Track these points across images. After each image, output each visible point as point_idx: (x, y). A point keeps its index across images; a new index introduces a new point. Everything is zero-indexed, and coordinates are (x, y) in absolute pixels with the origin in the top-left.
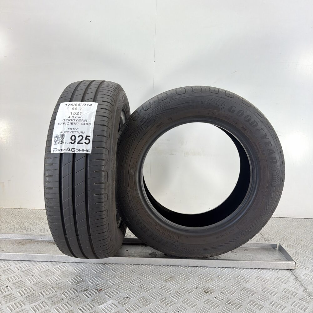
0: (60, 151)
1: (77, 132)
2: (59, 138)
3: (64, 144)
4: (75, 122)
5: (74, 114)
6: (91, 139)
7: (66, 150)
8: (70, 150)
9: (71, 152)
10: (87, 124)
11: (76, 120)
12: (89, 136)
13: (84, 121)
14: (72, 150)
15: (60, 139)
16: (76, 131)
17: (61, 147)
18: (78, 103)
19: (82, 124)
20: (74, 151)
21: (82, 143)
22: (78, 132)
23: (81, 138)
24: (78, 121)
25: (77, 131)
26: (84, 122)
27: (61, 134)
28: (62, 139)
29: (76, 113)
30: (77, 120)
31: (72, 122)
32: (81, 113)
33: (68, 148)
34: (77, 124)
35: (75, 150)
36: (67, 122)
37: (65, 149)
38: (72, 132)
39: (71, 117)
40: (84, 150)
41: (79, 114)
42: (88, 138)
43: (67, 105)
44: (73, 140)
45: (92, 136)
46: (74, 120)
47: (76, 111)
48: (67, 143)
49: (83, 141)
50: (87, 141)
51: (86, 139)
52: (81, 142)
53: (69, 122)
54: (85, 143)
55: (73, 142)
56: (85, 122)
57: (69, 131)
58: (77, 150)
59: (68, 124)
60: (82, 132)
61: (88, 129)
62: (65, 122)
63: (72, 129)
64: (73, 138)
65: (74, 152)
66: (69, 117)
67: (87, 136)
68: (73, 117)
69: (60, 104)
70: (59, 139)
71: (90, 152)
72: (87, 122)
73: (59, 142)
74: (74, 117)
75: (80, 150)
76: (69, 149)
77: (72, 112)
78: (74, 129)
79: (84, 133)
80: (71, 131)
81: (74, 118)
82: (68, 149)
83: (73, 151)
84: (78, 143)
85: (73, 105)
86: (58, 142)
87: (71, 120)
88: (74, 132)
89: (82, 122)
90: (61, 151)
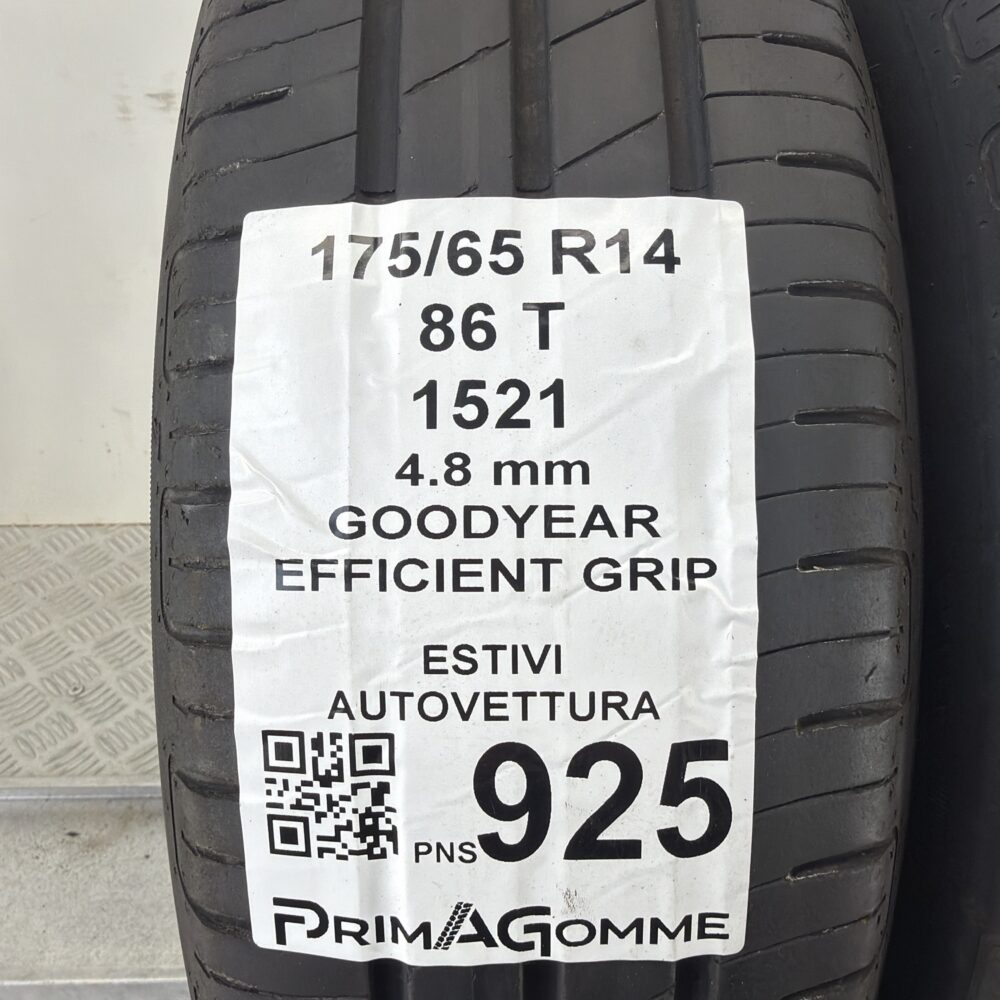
0: (358, 937)
1: (552, 696)
2: (326, 781)
3: (398, 865)
4: (505, 546)
5: (470, 412)
6: (736, 776)
7: (446, 941)
8: (482, 935)
9: (502, 955)
10: (665, 578)
11: (507, 525)
12: (715, 750)
13: (618, 522)
14: (516, 931)
15: (338, 790)
16: (526, 680)
17: (372, 890)
18: (486, 214)
19: (605, 578)
20: (536, 937)
21: (630, 849)
22: (562, 704)
23: (606, 777)
24: (536, 524)
25: (547, 680)
26: (621, 549)
27: (342, 724)
28: (364, 799)
29: (498, 405)
30: (520, 523)
31: (456, 547)
32: (556, 390)
33: (461, 910)
34: (534, 574)
35: (544, 929)
36: (394, 552)
37: (425, 929)
38: (491, 705)
39: (432, 466)
40: (656, 924)
41: (538, 410)
42: (695, 770)
43: (345, 256)
44: (506, 813)
45: (751, 747)
46: (481, 521)
47: (492, 367)
48: (443, 852)
49: (644, 819)
50: (693, 819)
51: (675, 791)
52: (610, 834)
53: (414, 544)
54: (671, 840)
55: (512, 832)
56: (640, 544)
57: (434, 683)
58: (581, 932)
59: (411, 575)
60: (611, 703)
61: (691, 653)
62: (370, 546)
63: (483, 658)
64: (511, 783)
65: (535, 955)
66: (411, 470)
67: (682, 754)
68: (458, 467)
69: (236, 233)
70: (323, 792)
71: (732, 941)
72: (662, 550)
73: (327, 827)
74: (481, 470)
75: (607, 925)
76: (477, 920)
77: (430, 391)
78: (504, 657)
79: (647, 705)
80: (465, 687)
81: (481, 489)
82: (467, 928)
83: (530, 946)
84: (586, 845)
85: (423, 248)
86: (316, 830)
87: (437, 522)
88: (514, 706)
89: (599, 544)
90: (370, 936)
